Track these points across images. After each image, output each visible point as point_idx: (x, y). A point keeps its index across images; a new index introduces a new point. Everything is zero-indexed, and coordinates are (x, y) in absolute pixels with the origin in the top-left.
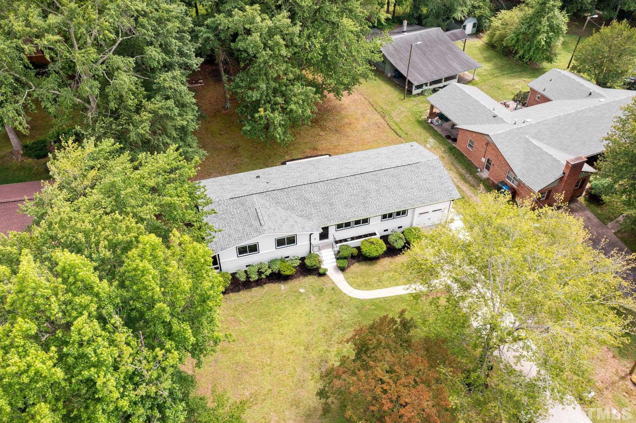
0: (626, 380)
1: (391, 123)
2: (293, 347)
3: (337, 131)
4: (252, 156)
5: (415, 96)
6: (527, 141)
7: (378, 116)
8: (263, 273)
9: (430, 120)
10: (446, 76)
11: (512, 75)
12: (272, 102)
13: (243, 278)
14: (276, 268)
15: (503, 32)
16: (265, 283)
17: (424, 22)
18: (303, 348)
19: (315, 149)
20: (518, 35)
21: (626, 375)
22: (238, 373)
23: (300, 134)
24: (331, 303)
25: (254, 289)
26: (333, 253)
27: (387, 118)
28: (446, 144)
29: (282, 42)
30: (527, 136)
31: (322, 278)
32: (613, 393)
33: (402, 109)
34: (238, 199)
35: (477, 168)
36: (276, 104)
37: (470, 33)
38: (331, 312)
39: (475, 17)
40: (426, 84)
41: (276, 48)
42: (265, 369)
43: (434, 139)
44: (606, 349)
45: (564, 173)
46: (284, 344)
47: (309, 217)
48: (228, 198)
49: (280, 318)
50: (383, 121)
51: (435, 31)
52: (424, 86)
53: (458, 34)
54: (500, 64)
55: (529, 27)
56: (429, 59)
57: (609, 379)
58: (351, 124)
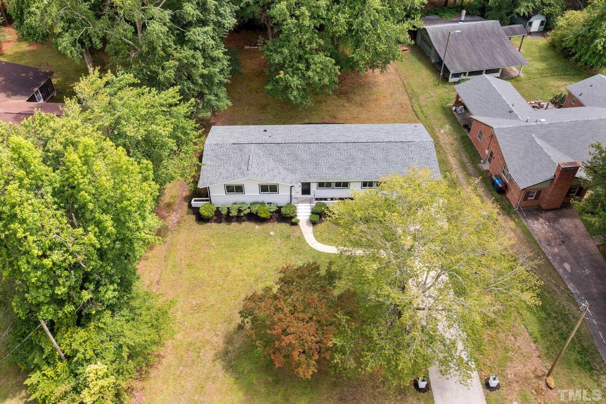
0: (540, 380)
1: (416, 106)
2: (246, 277)
3: (361, 104)
4: (277, 114)
5: (451, 84)
6: (533, 140)
7: (406, 98)
8: (242, 211)
9: (454, 108)
10: (487, 68)
11: (563, 77)
12: (294, 67)
13: (224, 212)
14: (254, 209)
15: (565, 32)
16: (244, 221)
17: (486, 14)
18: (253, 279)
19: (335, 117)
20: (577, 37)
21: (543, 375)
22: (193, 285)
23: (326, 102)
24: (292, 249)
25: (233, 224)
26: (309, 207)
27: (413, 100)
28: (460, 133)
29: (307, 13)
30: (533, 135)
31: (293, 227)
32: (521, 387)
33: (432, 94)
34: (238, 145)
35: (481, 159)
36: (298, 69)
37: (537, 30)
38: (289, 256)
39: (543, 14)
40: (465, 74)
41: (301, 18)
42: (215, 288)
43: (451, 126)
44: (535, 348)
45: (555, 176)
46: (239, 272)
47: (293, 172)
48: (231, 143)
49: (245, 251)
50: (408, 102)
51: (492, 24)
52: (462, 75)
53: (517, 29)
54: (555, 64)
55: (589, 30)
56: (474, 50)
57: (524, 375)
58: (377, 100)
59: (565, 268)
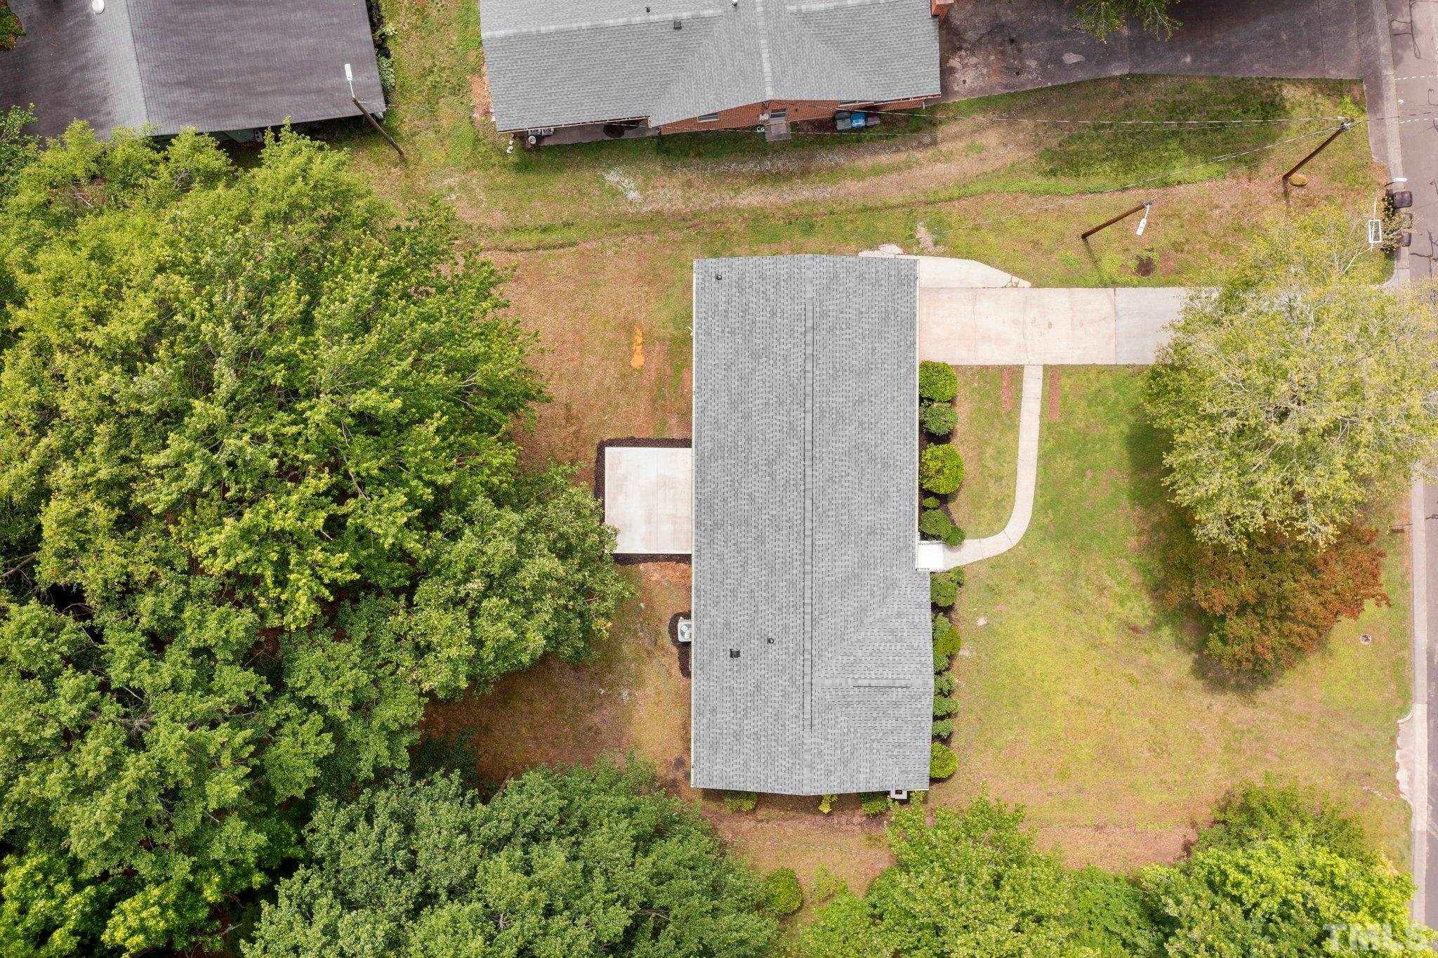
24: (1021, 581)
28: (642, 152)
31: (967, 580)
35: (753, 131)
38: (1040, 587)
43: (610, 167)
44: (1235, 181)
59: (1075, 64)
